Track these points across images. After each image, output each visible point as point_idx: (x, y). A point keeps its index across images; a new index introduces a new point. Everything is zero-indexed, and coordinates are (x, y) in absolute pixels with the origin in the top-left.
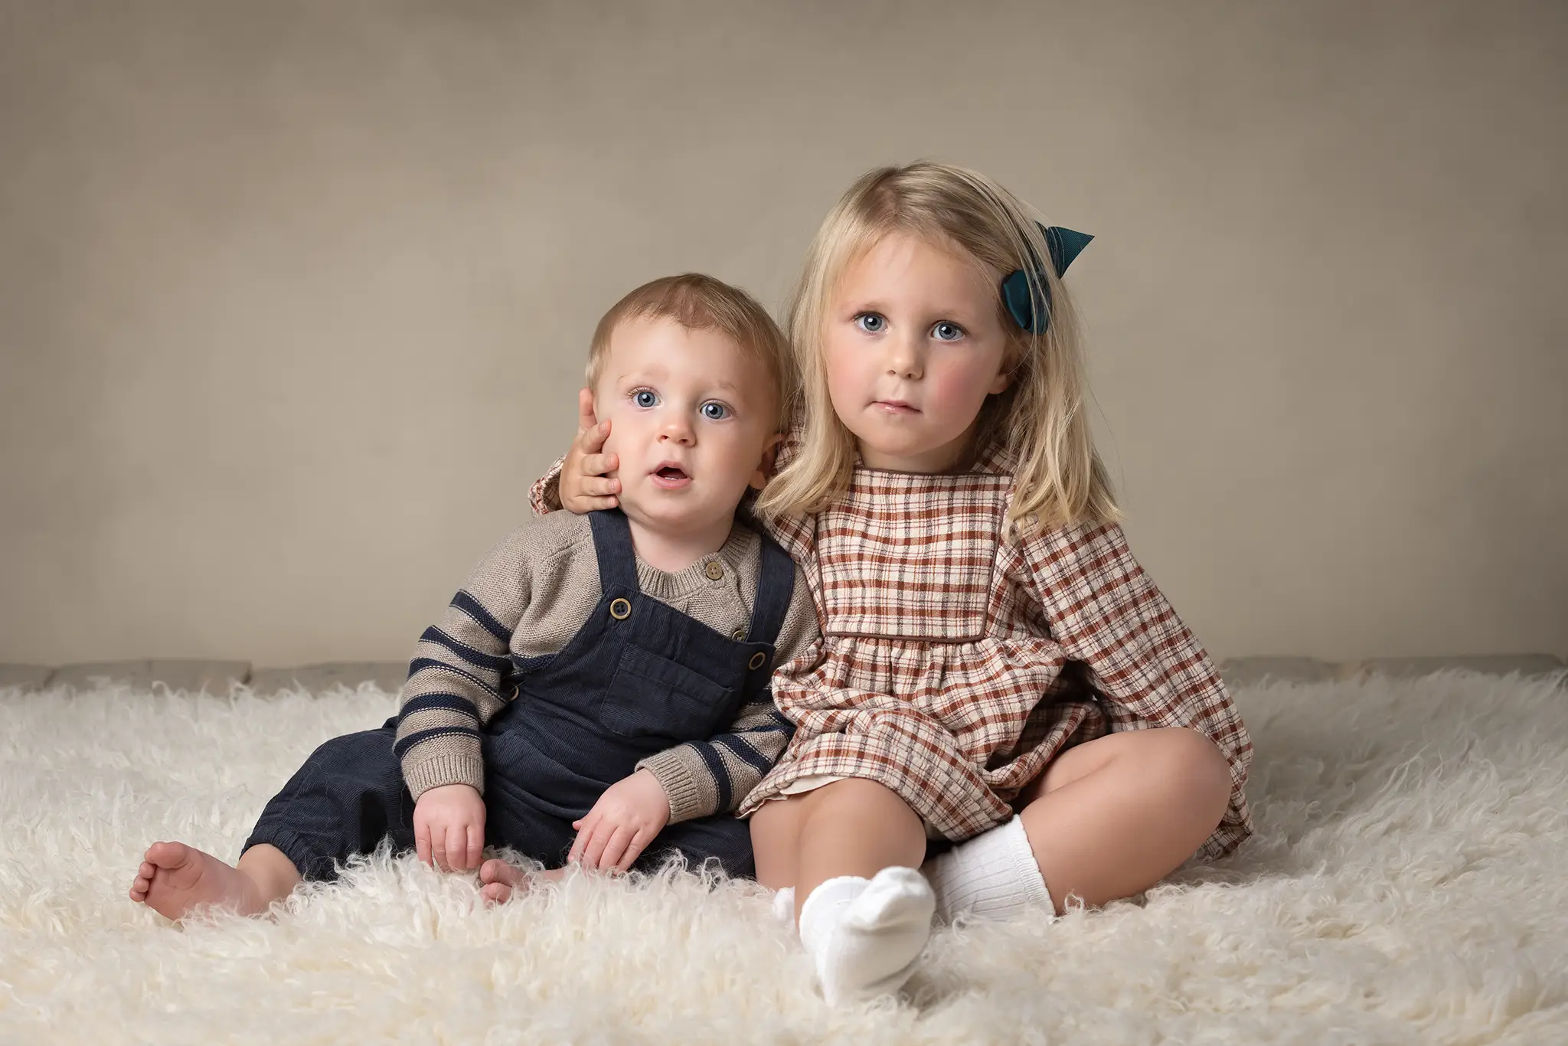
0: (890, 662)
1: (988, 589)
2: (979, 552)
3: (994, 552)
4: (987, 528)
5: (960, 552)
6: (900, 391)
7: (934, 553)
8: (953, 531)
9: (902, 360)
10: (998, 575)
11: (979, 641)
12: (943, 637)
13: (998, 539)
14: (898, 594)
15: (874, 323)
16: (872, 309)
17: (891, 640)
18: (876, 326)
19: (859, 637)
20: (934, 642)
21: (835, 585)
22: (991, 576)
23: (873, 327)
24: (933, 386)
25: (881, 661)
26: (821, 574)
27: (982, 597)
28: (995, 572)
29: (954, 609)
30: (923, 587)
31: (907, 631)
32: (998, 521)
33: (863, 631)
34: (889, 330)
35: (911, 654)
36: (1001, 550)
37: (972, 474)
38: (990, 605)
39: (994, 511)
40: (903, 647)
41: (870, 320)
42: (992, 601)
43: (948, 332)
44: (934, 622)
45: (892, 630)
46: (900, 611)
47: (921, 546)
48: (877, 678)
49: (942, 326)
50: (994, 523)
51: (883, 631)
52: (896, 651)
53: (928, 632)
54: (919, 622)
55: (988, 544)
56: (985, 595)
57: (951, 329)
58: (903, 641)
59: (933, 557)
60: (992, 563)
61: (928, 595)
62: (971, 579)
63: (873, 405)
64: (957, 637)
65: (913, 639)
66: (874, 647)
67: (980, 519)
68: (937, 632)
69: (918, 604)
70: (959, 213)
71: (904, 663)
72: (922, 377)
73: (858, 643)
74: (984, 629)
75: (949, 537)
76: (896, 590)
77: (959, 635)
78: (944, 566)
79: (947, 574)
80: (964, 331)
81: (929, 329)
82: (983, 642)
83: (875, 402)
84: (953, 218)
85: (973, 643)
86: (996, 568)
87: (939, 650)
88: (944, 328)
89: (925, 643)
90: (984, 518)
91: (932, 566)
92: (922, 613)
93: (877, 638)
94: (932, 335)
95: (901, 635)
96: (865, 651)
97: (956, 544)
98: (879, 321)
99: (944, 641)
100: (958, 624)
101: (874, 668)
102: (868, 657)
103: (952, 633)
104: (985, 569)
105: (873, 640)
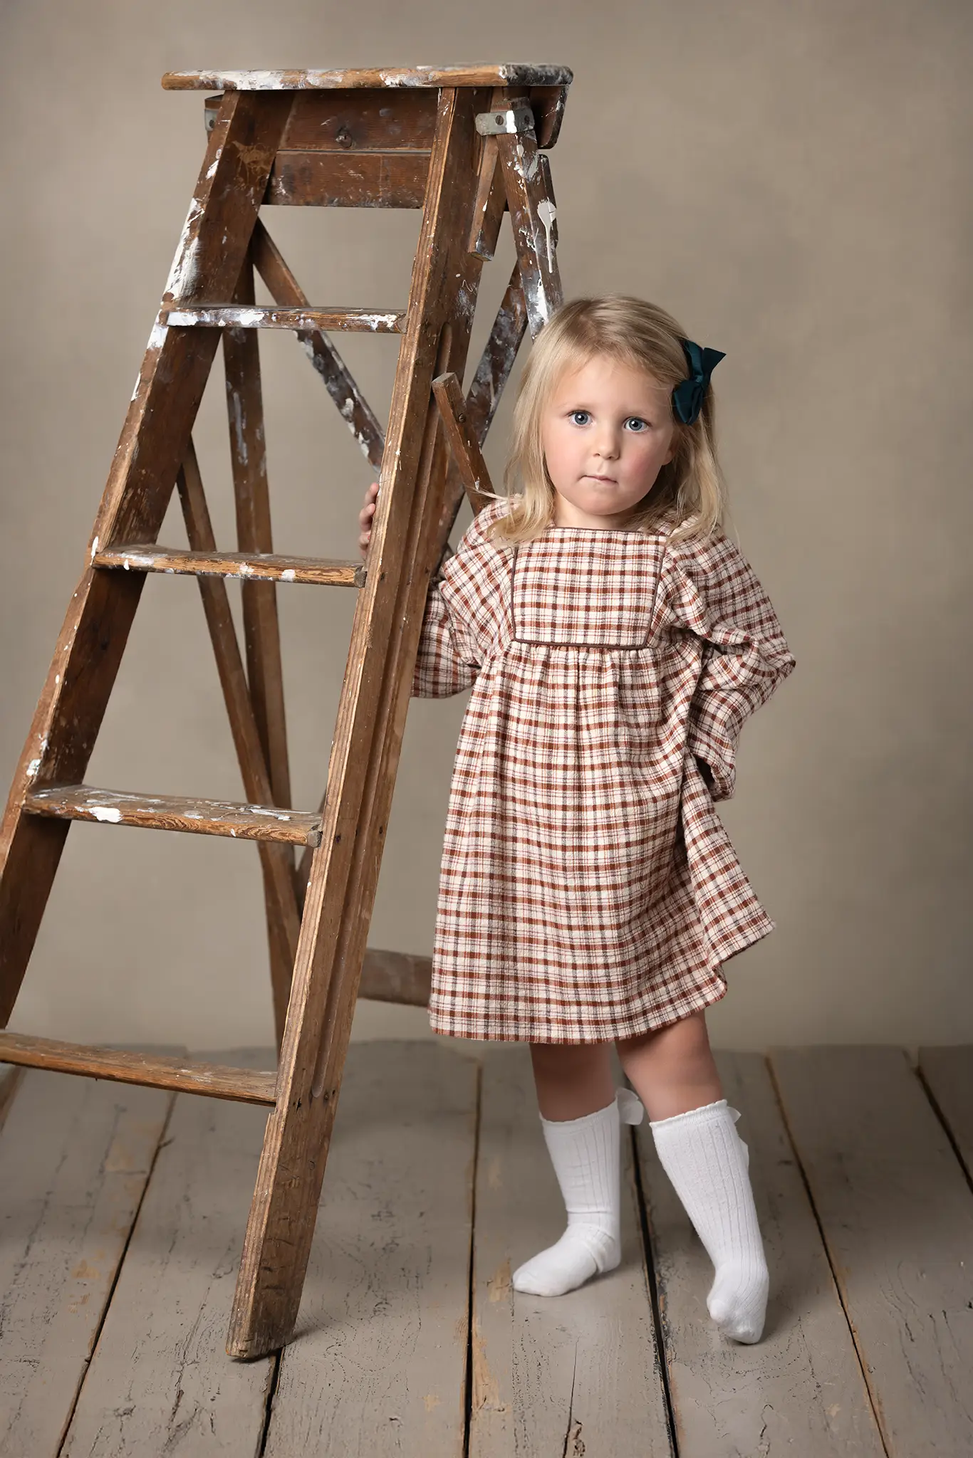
0: (578, 663)
1: (652, 610)
2: (645, 584)
3: (656, 585)
4: (651, 569)
5: (630, 584)
6: (604, 469)
7: (611, 584)
8: (626, 569)
9: (606, 447)
10: (659, 601)
11: (641, 649)
12: (617, 645)
13: (658, 576)
14: (586, 614)
15: (582, 419)
16: (583, 409)
17: (578, 647)
18: (584, 421)
19: (553, 645)
20: (611, 648)
21: (523, 605)
22: (654, 601)
23: (581, 422)
24: (627, 464)
25: (571, 662)
26: (512, 597)
27: (647, 616)
28: (657, 598)
29: (627, 624)
30: (604, 609)
31: (590, 640)
32: (658, 566)
33: (556, 642)
34: (594, 424)
35: (594, 657)
36: (661, 583)
37: (638, 532)
38: (653, 623)
39: (656, 558)
40: (588, 651)
41: (580, 417)
42: (654, 620)
43: (636, 425)
44: (611, 634)
45: (580, 640)
46: (586, 627)
47: (600, 577)
48: (569, 674)
49: (632, 420)
50: (655, 566)
51: (573, 641)
52: (583, 655)
53: (606, 642)
54: (600, 634)
55: (651, 579)
56: (649, 614)
57: (638, 423)
58: (587, 647)
59: (611, 587)
60: (654, 592)
61: (608, 614)
62: (639, 602)
63: (585, 478)
64: (627, 646)
65: (594, 646)
66: (565, 653)
67: (645, 563)
68: (613, 641)
69: (601, 621)
70: (644, 340)
71: (590, 663)
72: (619, 457)
73: (551, 651)
74: (646, 641)
75: (623, 573)
76: (584, 612)
77: (629, 644)
78: (619, 594)
79: (622, 599)
80: (648, 424)
81: (624, 422)
82: (644, 650)
83: (586, 476)
84: (640, 343)
85: (637, 650)
86: (658, 595)
87: (615, 654)
88: (633, 423)
89: (603, 648)
90: (649, 563)
91: (610, 594)
92: (603, 627)
93: (567, 646)
94: (625, 427)
95: (586, 644)
96: (558, 656)
97: (628, 578)
98: (585, 417)
99: (618, 647)
100: (630, 635)
101: (566, 668)
102: (561, 660)
103: (624, 642)
104: (650, 596)
105: (564, 648)
